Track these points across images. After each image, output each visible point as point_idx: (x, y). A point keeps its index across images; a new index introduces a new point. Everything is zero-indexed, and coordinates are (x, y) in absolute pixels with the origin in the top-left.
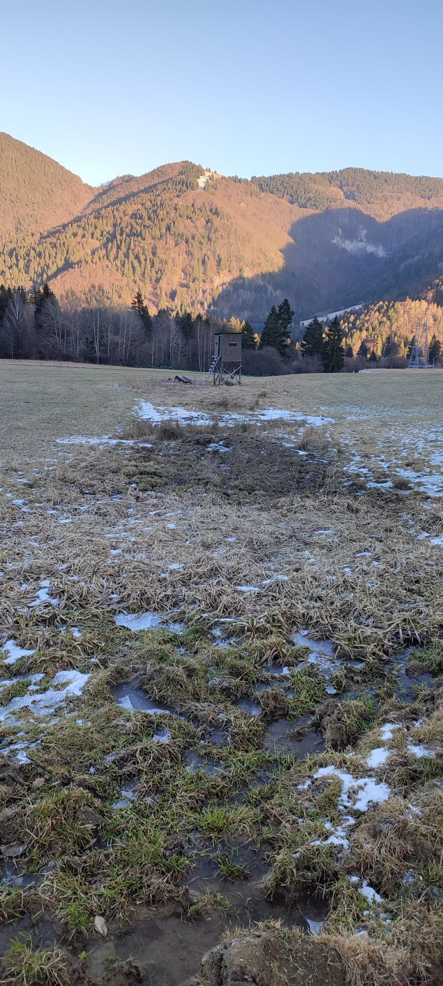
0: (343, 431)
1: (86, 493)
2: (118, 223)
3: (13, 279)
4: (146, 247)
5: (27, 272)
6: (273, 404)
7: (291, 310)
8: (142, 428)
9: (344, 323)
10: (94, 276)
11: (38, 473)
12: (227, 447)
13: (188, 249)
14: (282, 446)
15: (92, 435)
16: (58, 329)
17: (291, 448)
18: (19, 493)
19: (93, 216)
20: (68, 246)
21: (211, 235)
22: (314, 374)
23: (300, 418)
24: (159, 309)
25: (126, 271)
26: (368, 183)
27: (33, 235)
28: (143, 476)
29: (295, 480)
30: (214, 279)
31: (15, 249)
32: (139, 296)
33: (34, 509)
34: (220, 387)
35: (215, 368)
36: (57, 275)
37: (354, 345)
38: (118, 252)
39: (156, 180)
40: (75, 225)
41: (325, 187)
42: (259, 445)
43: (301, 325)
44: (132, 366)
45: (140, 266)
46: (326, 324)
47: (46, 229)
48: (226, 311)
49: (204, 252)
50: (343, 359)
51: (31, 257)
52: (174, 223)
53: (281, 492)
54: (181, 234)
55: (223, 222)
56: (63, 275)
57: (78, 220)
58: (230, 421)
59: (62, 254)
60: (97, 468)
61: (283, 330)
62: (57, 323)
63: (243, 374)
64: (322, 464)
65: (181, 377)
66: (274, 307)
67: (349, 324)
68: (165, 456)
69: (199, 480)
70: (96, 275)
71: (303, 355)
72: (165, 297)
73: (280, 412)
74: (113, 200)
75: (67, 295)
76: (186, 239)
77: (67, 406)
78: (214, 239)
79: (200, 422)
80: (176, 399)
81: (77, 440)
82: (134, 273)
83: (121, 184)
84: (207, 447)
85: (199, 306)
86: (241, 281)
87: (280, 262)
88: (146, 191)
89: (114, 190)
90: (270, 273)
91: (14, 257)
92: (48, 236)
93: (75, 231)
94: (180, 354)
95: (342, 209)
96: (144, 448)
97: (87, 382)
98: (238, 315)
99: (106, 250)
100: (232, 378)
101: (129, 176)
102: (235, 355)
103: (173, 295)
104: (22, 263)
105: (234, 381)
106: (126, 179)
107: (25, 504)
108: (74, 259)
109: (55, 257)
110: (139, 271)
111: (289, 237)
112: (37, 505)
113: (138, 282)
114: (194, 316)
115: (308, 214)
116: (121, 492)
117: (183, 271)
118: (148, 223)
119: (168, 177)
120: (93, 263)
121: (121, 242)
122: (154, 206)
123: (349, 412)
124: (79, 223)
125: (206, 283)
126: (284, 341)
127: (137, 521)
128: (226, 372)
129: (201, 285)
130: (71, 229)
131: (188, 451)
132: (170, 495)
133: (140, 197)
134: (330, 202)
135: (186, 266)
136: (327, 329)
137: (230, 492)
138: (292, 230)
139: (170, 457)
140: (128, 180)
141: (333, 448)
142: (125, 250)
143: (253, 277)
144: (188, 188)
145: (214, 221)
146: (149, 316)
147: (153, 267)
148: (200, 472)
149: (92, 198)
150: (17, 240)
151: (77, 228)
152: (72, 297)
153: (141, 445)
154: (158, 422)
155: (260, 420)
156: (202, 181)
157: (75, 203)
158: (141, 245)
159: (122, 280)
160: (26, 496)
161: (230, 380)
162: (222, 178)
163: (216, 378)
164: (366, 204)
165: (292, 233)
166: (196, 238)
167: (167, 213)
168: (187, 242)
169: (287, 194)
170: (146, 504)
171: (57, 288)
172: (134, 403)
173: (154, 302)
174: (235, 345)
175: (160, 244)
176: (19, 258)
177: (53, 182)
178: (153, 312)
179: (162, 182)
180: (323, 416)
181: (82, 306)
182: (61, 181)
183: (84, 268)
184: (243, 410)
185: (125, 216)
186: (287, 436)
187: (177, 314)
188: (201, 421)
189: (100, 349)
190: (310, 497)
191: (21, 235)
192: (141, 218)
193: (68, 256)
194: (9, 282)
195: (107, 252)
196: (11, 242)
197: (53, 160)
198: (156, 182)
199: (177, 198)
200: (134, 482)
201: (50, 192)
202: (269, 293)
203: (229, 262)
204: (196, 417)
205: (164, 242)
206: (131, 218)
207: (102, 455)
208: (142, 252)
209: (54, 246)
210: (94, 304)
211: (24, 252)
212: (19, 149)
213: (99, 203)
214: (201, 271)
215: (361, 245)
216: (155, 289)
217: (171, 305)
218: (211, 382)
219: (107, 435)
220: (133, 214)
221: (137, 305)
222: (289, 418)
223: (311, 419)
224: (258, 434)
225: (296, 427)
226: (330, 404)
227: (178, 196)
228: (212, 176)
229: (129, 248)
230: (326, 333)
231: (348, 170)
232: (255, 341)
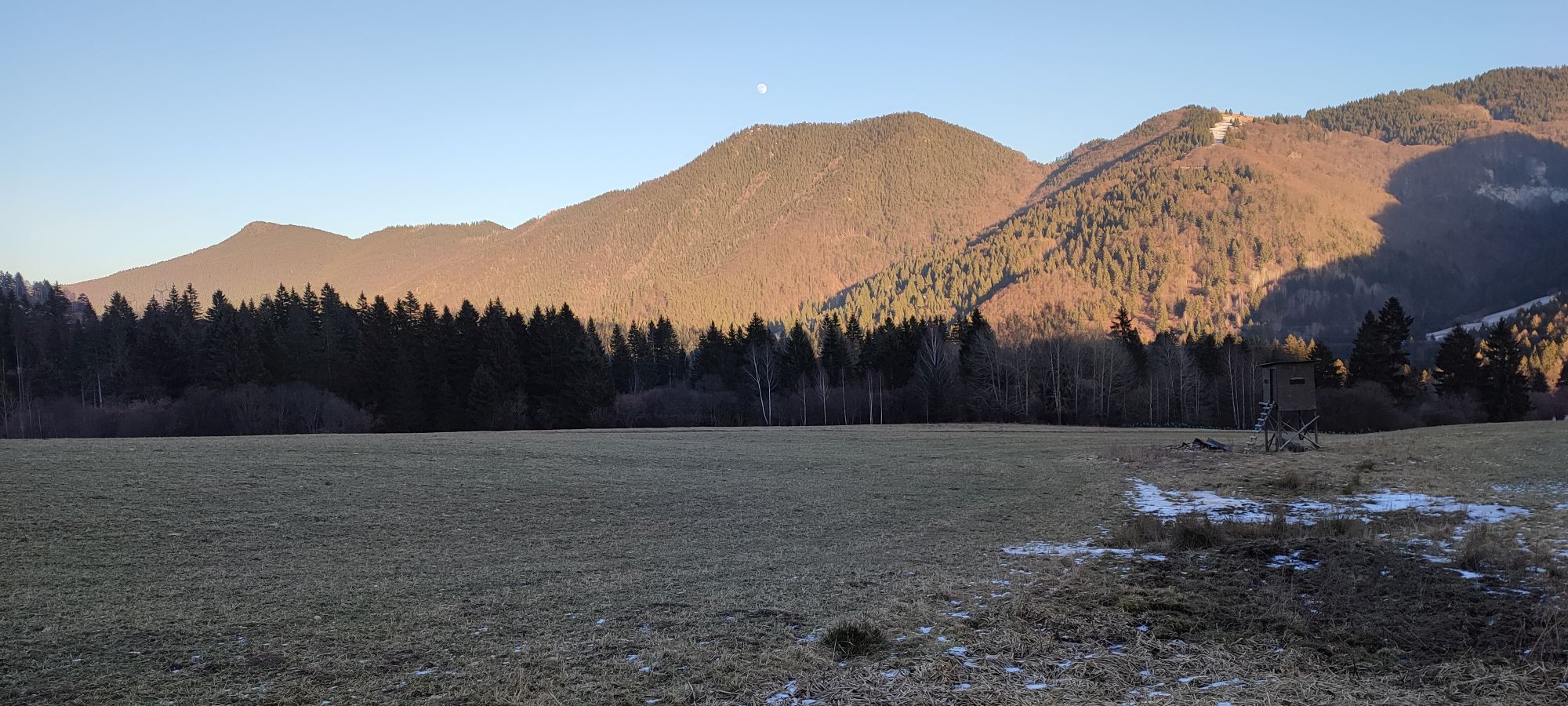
0: (1553, 534)
1: (1064, 640)
2: (1084, 209)
3: (927, 307)
4: (1131, 239)
5: (947, 296)
6: (1389, 482)
7: (1405, 316)
8: (1144, 529)
9: (1520, 331)
10: (1049, 290)
11: (982, 604)
12: (1309, 562)
13: (1201, 236)
14: (1423, 562)
15: (1060, 540)
16: (995, 375)
17: (1445, 565)
18: (960, 637)
19: (1044, 204)
20: (1009, 251)
21: (1240, 209)
22: (1468, 426)
23: (1451, 507)
24: (1158, 331)
25: (1099, 279)
26: (1538, 88)
27: (956, 242)
28: (1159, 612)
29: (1464, 628)
30: (1250, 277)
31: (930, 265)
32: (1123, 314)
33: (985, 664)
34: (1279, 454)
35: (1267, 422)
36: (992, 295)
37: (1547, 368)
38: (1085, 252)
39: (1142, 140)
40: (1018, 221)
41: (1450, 107)
42: (1374, 560)
43: (1429, 339)
44: (1116, 426)
45: (1122, 269)
46: (1484, 333)
47: (974, 232)
48: (1277, 327)
49: (1230, 236)
50: (1528, 397)
51: (954, 273)
52: (1175, 198)
53: (1438, 651)
54: (1188, 213)
55: (1260, 185)
56: (1001, 293)
57: (1022, 212)
58: (1308, 514)
59: (999, 265)
60: (1077, 596)
61: (1392, 351)
62: (994, 365)
63: (1320, 431)
64: (1518, 598)
65: (1204, 439)
66: (1370, 312)
67: (1530, 331)
68: (1193, 577)
69: (1264, 622)
70: (1052, 289)
71: (1439, 392)
72: (1166, 313)
73: (1406, 496)
74: (1074, 178)
75: (1008, 323)
76: (1197, 220)
77: (1017, 493)
78: (1245, 214)
79: (1249, 517)
80: (1199, 477)
81: (1037, 549)
82: (1113, 280)
83: (1087, 154)
84: (1271, 562)
85: (1227, 322)
86: (1302, 276)
87: (1375, 238)
88: (1127, 157)
89: (1076, 164)
90: (1356, 259)
91: (929, 276)
92: (978, 241)
93: (1017, 230)
94: (1198, 403)
95: (1489, 138)
96: (1153, 563)
97: (1045, 454)
98: (1300, 332)
99: (1067, 251)
100: (1301, 438)
101: (1098, 141)
102: (1306, 398)
103: (1180, 309)
104: (940, 284)
105: (1305, 443)
106: (1094, 146)
107: (968, 655)
108: (1016, 269)
109: (989, 270)
110: (1120, 276)
111: (1387, 195)
112: (988, 656)
113: (1121, 293)
114: (1220, 339)
115: (1421, 154)
116: (1125, 640)
117: (1194, 269)
118: (1131, 203)
119: (1161, 133)
120: (1046, 271)
121: (1090, 235)
122: (1140, 177)
123: (1557, 495)
124: (1024, 217)
125: (1238, 285)
126: (1397, 370)
127: (1160, 693)
128: (1288, 429)
129: (1227, 289)
130: (1013, 227)
131: (1233, 569)
132: (1214, 649)
133: (1117, 167)
134: (1464, 128)
135: (1201, 261)
136: (1483, 344)
137: (1331, 647)
138: (1391, 183)
139: (1202, 579)
140: (1097, 146)
141: (1537, 566)
142: (1096, 247)
143: (1323, 268)
144: (1195, 144)
145: (1245, 187)
146: (1142, 345)
147: (1144, 268)
148: (1262, 608)
149: (1042, 179)
150: (934, 252)
151: (1022, 224)
152: (1016, 325)
153: (1148, 557)
154: (1171, 517)
155: (1368, 512)
156: (1218, 131)
157: (1017, 190)
158: (1123, 237)
159: (1093, 293)
160: (969, 640)
161: (1297, 441)
162: (1254, 121)
163: (1269, 439)
164: (1540, 123)
165: (1391, 189)
166: (1214, 217)
167: (1163, 185)
168: (1199, 224)
169: (1378, 127)
170: (1171, 663)
171: (992, 314)
172: (1125, 486)
173: (1147, 323)
174: (1302, 382)
175: (1153, 233)
176: (936, 276)
177: (985, 166)
178: (1147, 337)
179: (1152, 142)
180: (1500, 504)
181: (1032, 336)
182: (997, 162)
183: (1033, 281)
184: (1330, 495)
185: (1094, 198)
186: (1430, 542)
187: (1190, 337)
188: (1252, 515)
189: (1062, 401)
190: (1506, 664)
191: (940, 244)
192: (1120, 197)
193: (1008, 265)
194: (922, 311)
195: (1068, 254)
196: (925, 256)
197: (984, 137)
198: (1142, 143)
199: (1178, 161)
200: (1144, 623)
201: (981, 180)
202: (1357, 290)
203: (1277, 248)
204: (1239, 509)
205: (1161, 229)
206: (1105, 199)
207: (1083, 574)
208: (1124, 247)
209: (987, 253)
210: (1050, 333)
211: (943, 268)
212: (937, 129)
213: (1054, 185)
214: (1227, 267)
215: (1537, 192)
216: (1149, 301)
217: (1178, 325)
218: (1261, 447)
219: (1084, 539)
220: (1108, 194)
221: (1121, 329)
222: (1429, 508)
223: (1476, 510)
224: (1369, 538)
225: (1447, 526)
226: (1514, 481)
227: (1179, 158)
228: (1237, 120)
229: (1103, 245)
230: (1484, 351)
231: (1492, 74)
232: (1338, 372)
